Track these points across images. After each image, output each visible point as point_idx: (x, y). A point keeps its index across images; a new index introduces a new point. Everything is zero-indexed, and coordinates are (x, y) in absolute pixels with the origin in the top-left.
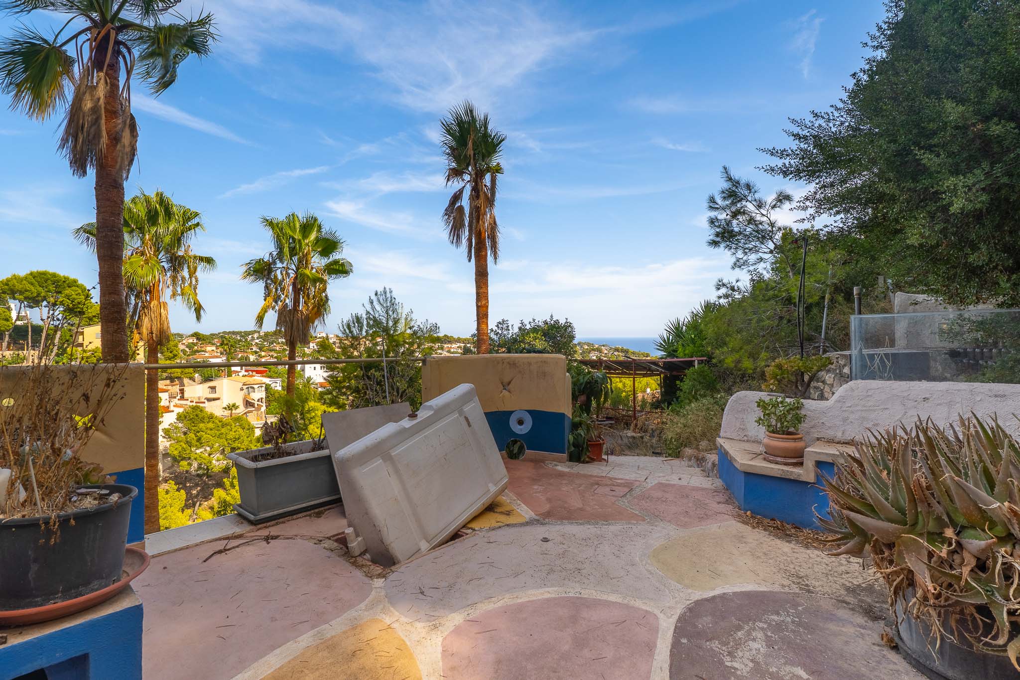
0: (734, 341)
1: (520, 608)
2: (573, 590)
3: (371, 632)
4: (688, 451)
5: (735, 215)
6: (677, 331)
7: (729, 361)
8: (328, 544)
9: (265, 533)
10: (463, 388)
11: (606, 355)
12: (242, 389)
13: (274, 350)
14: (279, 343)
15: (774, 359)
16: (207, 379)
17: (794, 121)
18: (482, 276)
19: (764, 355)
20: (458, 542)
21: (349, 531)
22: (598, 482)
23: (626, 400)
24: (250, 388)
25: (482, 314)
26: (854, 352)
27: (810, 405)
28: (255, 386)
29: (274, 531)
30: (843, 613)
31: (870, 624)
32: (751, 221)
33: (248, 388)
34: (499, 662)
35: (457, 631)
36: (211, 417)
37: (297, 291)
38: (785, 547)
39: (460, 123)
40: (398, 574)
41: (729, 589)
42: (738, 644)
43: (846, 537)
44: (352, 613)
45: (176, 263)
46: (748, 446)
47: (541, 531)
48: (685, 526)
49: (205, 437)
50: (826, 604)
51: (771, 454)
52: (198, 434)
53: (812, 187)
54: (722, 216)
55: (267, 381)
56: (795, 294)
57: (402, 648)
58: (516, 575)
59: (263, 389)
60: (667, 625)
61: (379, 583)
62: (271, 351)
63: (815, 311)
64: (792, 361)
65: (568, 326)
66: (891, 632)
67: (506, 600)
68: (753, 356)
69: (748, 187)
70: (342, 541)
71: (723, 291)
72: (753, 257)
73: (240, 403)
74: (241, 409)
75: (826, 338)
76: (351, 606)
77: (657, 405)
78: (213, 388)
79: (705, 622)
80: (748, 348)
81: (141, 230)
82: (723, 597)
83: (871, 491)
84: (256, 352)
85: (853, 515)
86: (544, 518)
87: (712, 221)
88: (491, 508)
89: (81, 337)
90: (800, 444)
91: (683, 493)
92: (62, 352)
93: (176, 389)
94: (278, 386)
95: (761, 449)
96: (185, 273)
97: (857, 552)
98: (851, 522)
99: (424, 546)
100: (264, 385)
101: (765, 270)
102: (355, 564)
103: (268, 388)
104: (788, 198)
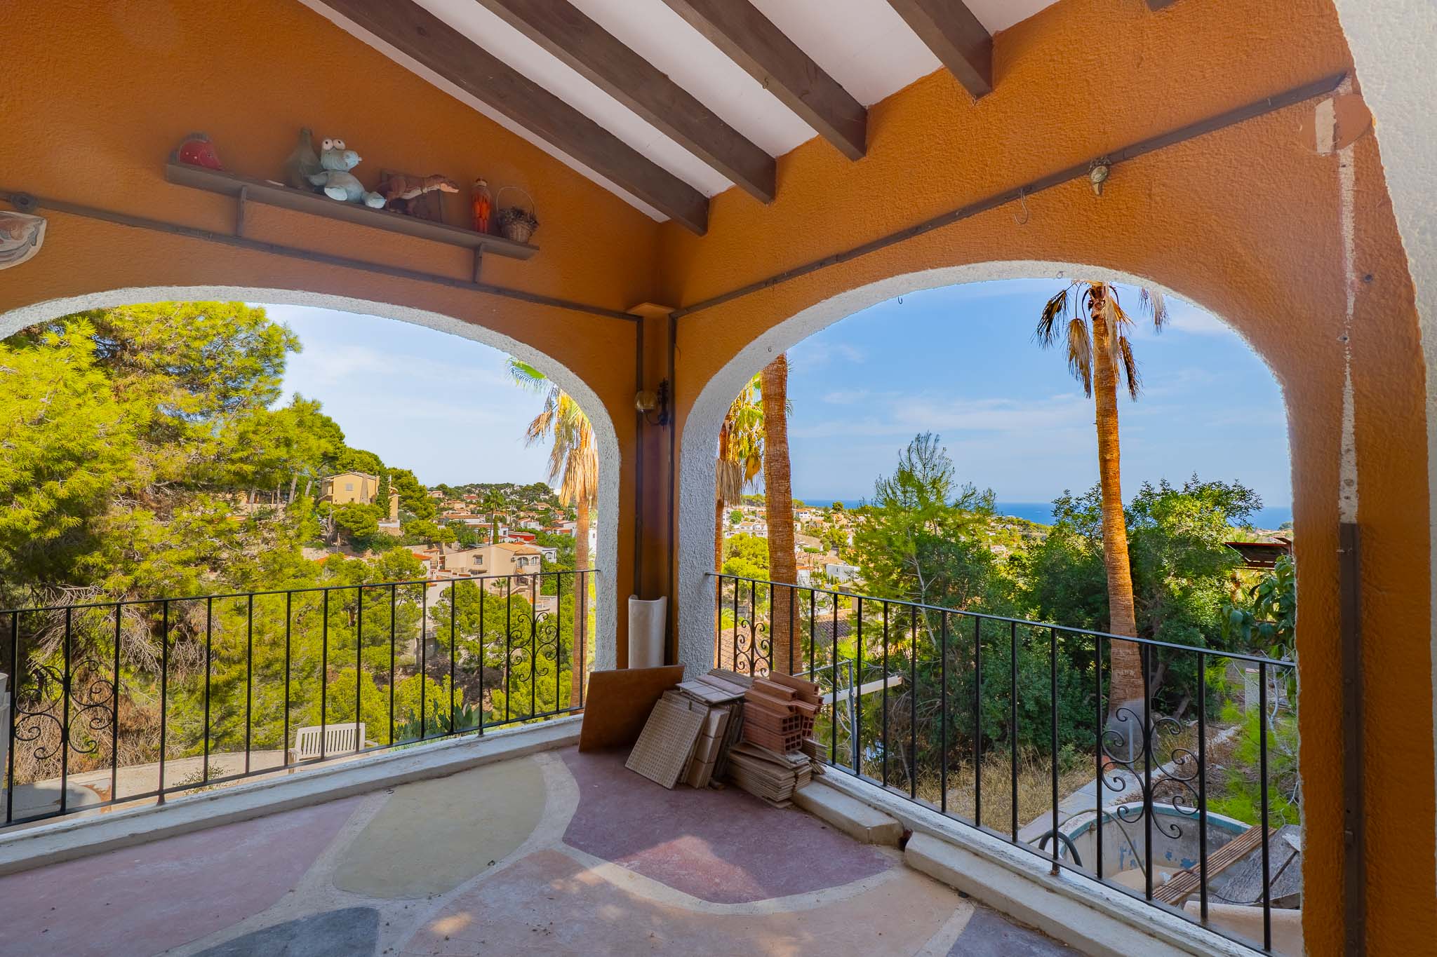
12: (513, 560)
16: (469, 546)
24: (523, 559)
28: (529, 557)
33: (520, 559)
59: (538, 561)
78: (479, 557)
89: (330, 488)
93: (436, 557)
94: (552, 557)
100: (539, 556)
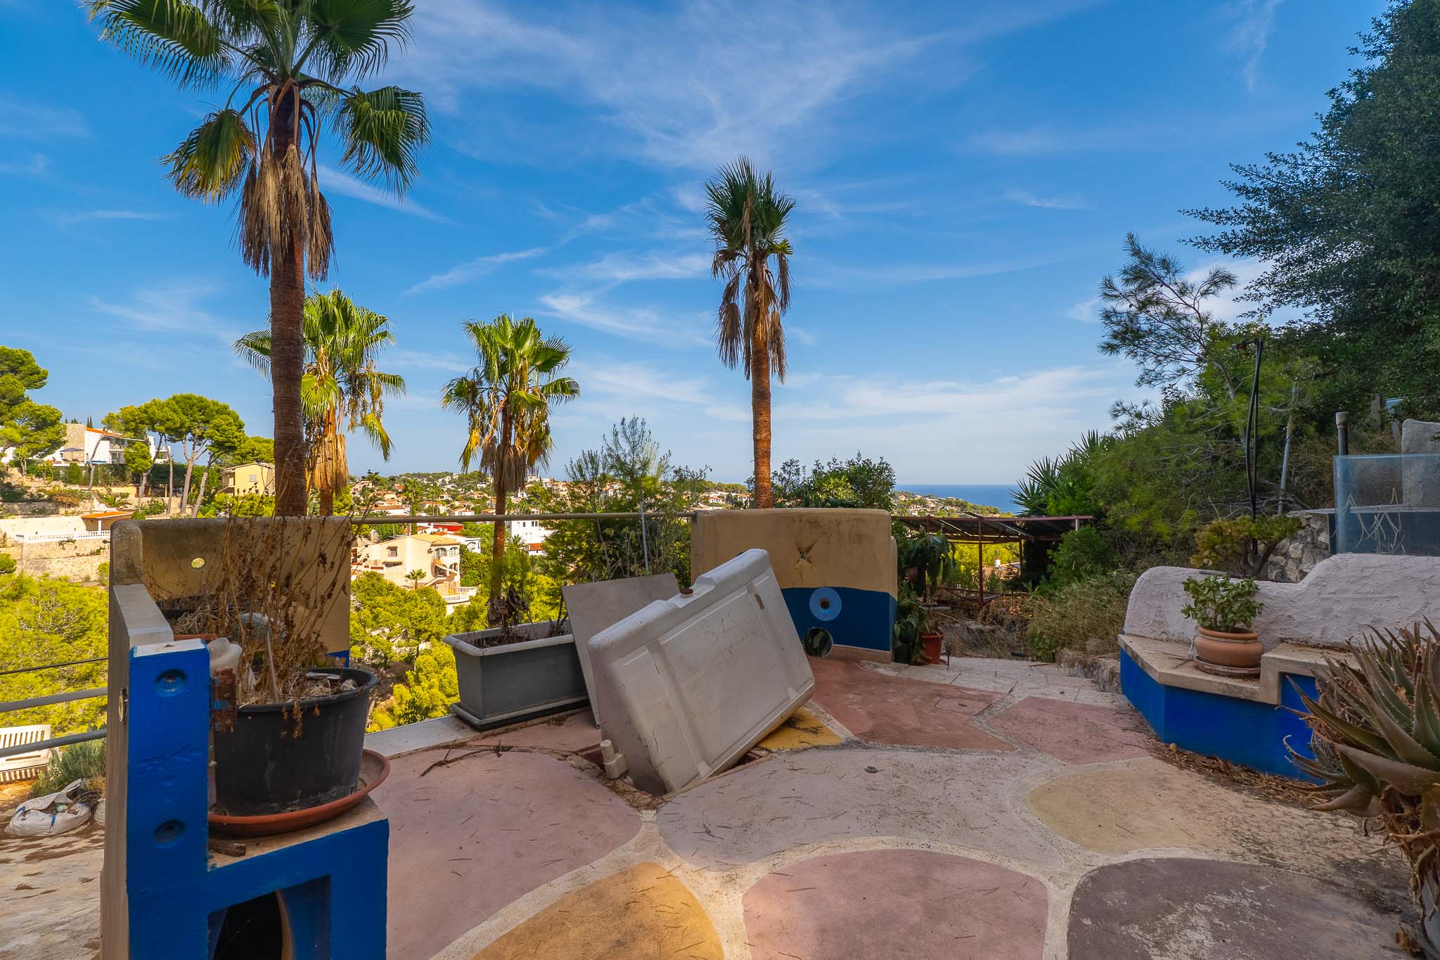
0: (1140, 493)
1: (847, 861)
2: (918, 842)
3: (647, 880)
4: (1068, 653)
5: (1143, 306)
6: (1047, 477)
7: (1134, 522)
8: (575, 760)
9: (493, 742)
10: (753, 555)
11: (933, 508)
12: (430, 551)
13: (471, 499)
14: (477, 490)
15: (1207, 520)
16: (386, 537)
17: (1238, 168)
18: (761, 399)
19: (1188, 513)
20: (749, 768)
21: (607, 744)
22: (940, 693)
23: (967, 577)
24: (440, 549)
25: (762, 453)
26: (1339, 511)
27: (1268, 589)
28: (448, 548)
29: (505, 740)
30: (1329, 899)
31: (1376, 917)
32: (1170, 314)
33: (437, 550)
34: (823, 931)
35: (762, 887)
36: (391, 588)
37: (507, 420)
38: (1233, 799)
39: (733, 185)
40: (676, 804)
41: (1150, 854)
42: (1169, 932)
43: (1340, 785)
44: (619, 853)
45: (357, 384)
46: (1168, 648)
47: (863, 758)
48: (1075, 760)
49: (384, 614)
50: (1303, 885)
51: (1205, 660)
52: (375, 611)
53: (1269, 266)
54: (1123, 307)
55: (462, 540)
56: (1239, 422)
57: (691, 905)
58: (836, 816)
59: (458, 551)
60: (1060, 899)
61: (649, 815)
62: (467, 499)
63: (1268, 448)
64: (1238, 523)
65: (884, 468)
66: (1413, 932)
67: (823, 850)
68: (1171, 515)
69: (1165, 264)
70: (596, 757)
71: (1124, 419)
72: (1170, 368)
73: (428, 570)
74: (429, 578)
75: (1287, 489)
76: (616, 845)
77: (1015, 585)
78: (394, 550)
79: (1116, 897)
80: (1163, 502)
81: (314, 340)
82: (1141, 864)
83: (1382, 718)
84: (448, 502)
85: (1352, 751)
86: (866, 740)
87: (1107, 316)
88: (790, 722)
89: (231, 480)
90: (1253, 648)
91: (1070, 713)
92: (209, 499)
94: (475, 547)
95: (1191, 652)
96: (367, 397)
97: (1358, 808)
98: (1350, 764)
99: (704, 770)
100: (458, 546)
101: (1187, 388)
102: (613, 788)
103: (463, 550)
104: (1228, 280)
